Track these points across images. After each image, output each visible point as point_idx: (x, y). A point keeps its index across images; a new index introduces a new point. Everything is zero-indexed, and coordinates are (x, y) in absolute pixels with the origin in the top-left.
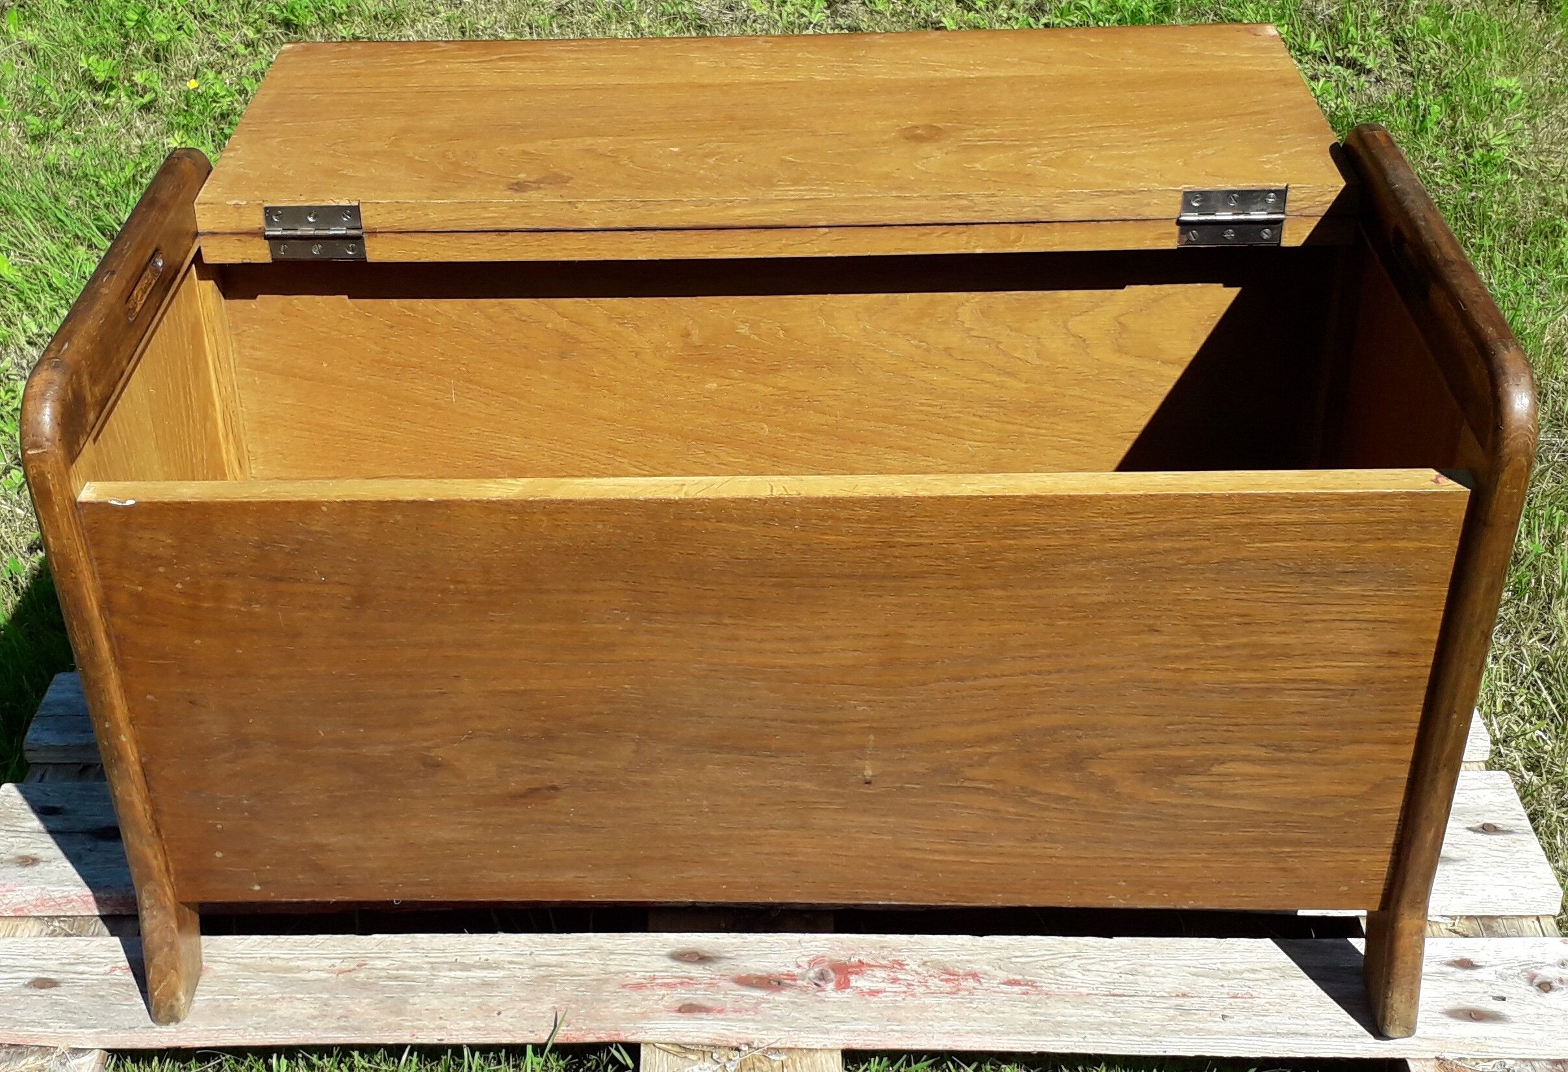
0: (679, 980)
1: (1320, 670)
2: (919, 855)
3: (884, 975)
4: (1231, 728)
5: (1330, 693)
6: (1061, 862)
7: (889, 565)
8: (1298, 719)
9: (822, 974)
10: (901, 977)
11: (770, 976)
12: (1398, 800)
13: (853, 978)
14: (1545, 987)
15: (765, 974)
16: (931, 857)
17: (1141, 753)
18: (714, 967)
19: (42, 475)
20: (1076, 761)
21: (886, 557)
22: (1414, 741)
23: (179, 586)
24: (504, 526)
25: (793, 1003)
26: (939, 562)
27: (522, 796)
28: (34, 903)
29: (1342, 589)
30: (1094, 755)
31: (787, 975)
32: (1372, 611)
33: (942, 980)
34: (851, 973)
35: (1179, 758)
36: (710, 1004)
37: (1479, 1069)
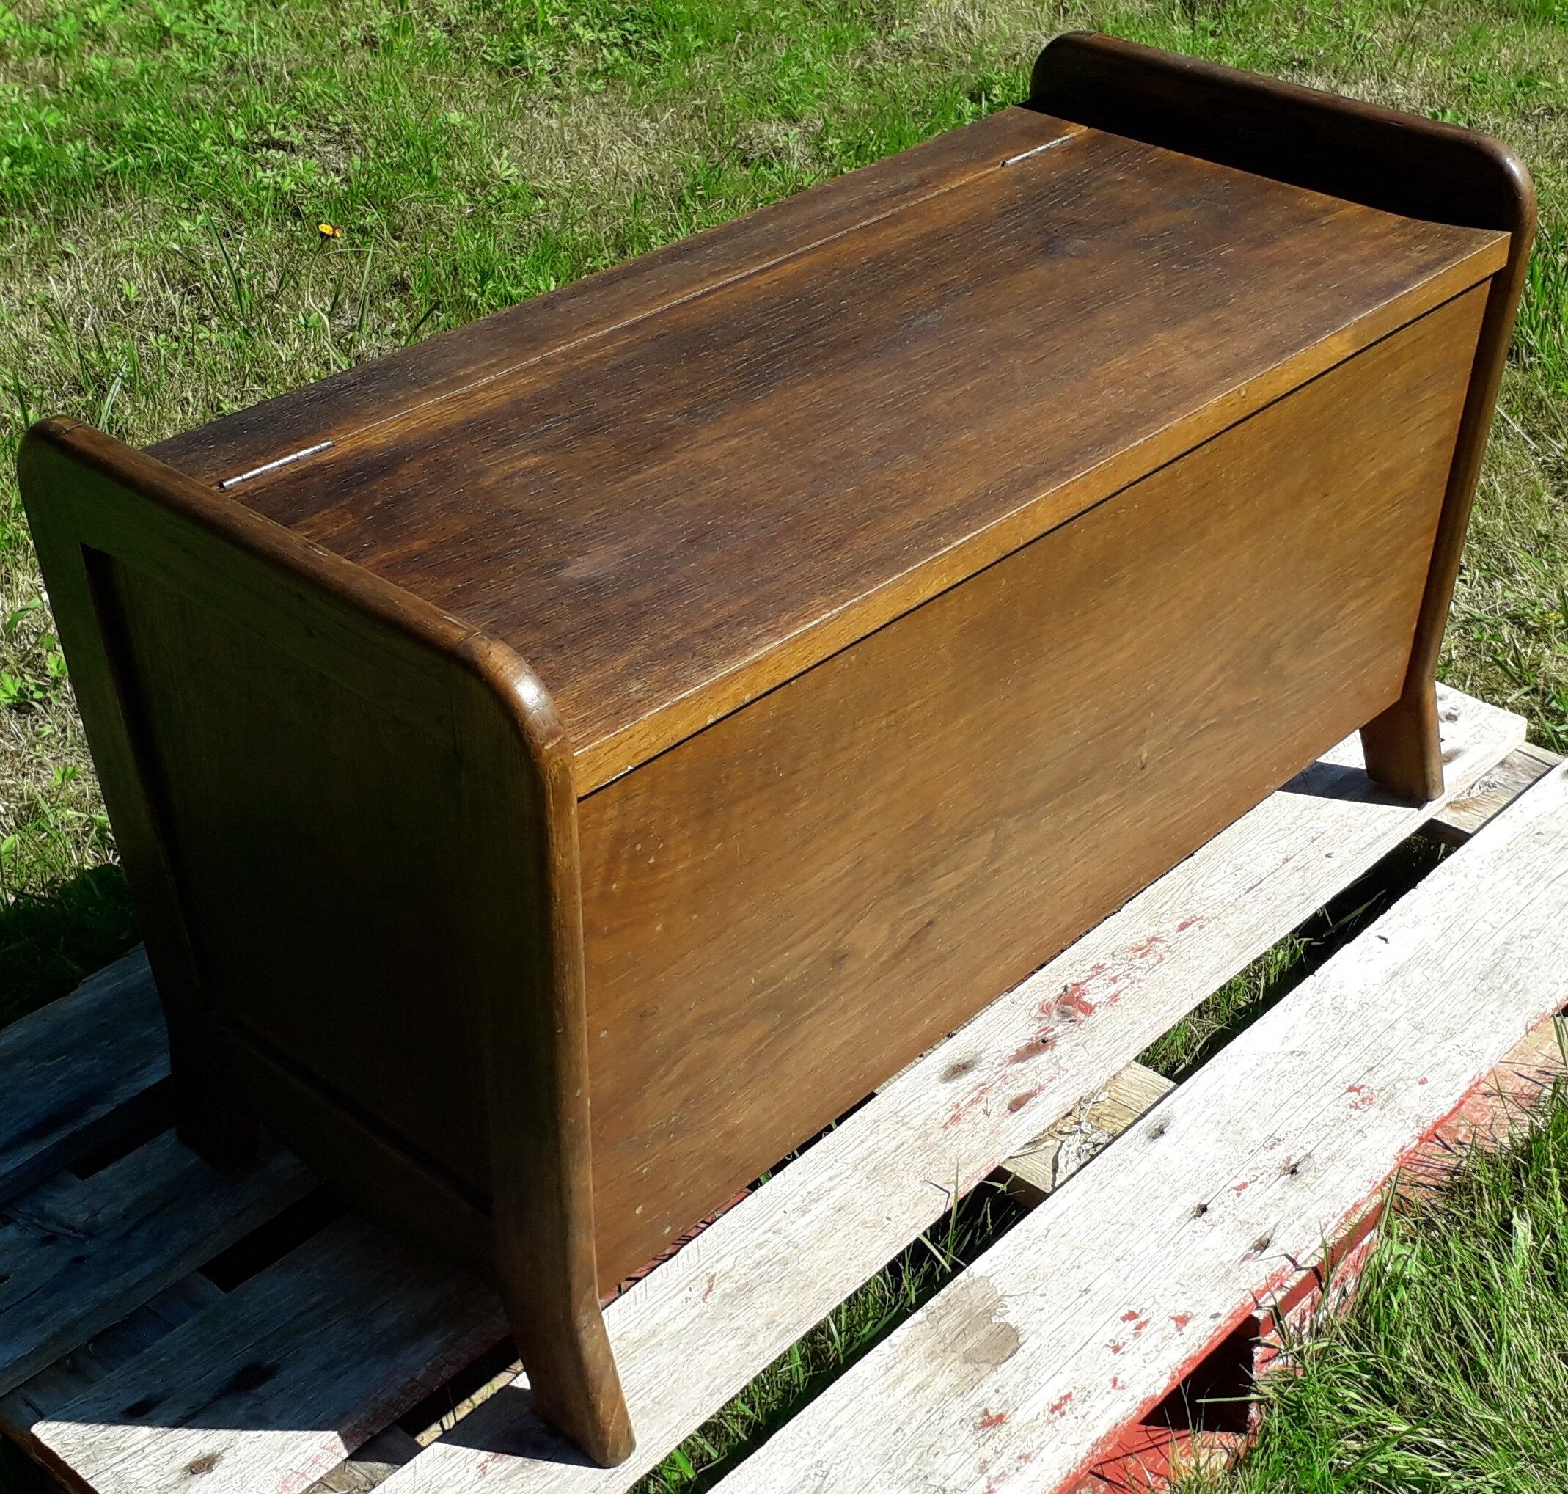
0: (975, 1093)
3: (1102, 982)
9: (1062, 1012)
10: (1113, 975)
11: (1030, 1041)
13: (1085, 999)
15: (1024, 1043)
18: (982, 1065)
25: (1076, 1045)
27: (904, 950)
31: (1041, 1031)
33: (1141, 957)
34: (1078, 998)
37: (1474, 795)
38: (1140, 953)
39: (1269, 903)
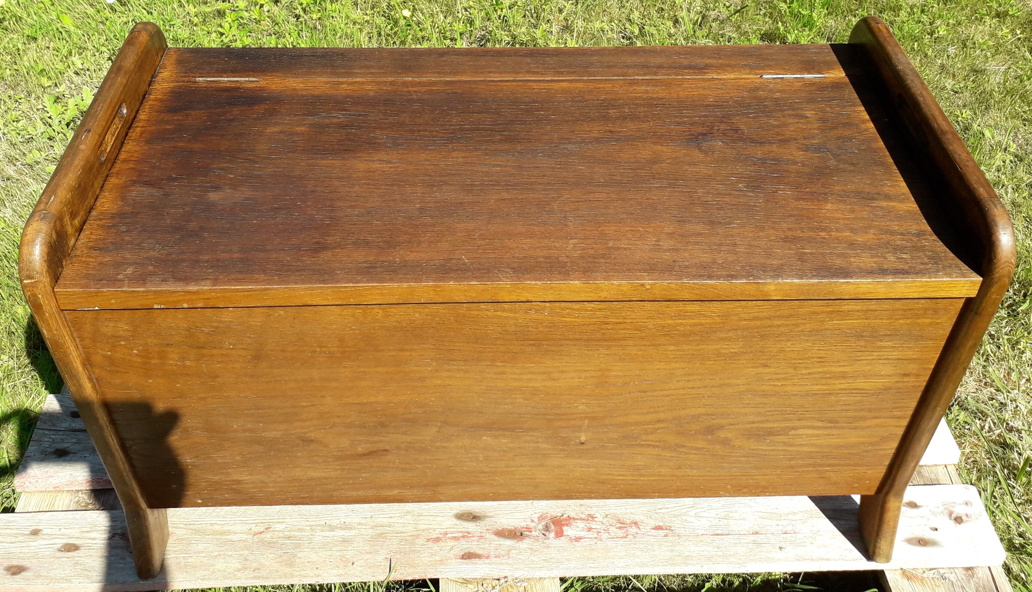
0: (461, 535)
1: (861, 383)
2: (610, 477)
3: (583, 525)
4: (804, 413)
5: (865, 395)
6: (694, 478)
7: (604, 334)
8: (844, 408)
9: (547, 526)
10: (593, 527)
11: (516, 529)
12: (894, 445)
13: (565, 528)
14: (958, 520)
15: (513, 528)
16: (617, 478)
17: (748, 426)
18: (482, 523)
19: (35, 295)
20: (710, 430)
21: (602, 329)
22: (910, 416)
23: (135, 351)
24: (353, 316)
25: (531, 549)
26: (635, 332)
27: (365, 455)
28: (66, 483)
29: (882, 344)
30: (721, 427)
31: (526, 528)
32: (896, 354)
33: (617, 528)
34: (563, 525)
35: (771, 428)
36: (480, 552)
37: (925, 575)
38: (619, 525)
39: (716, 549)
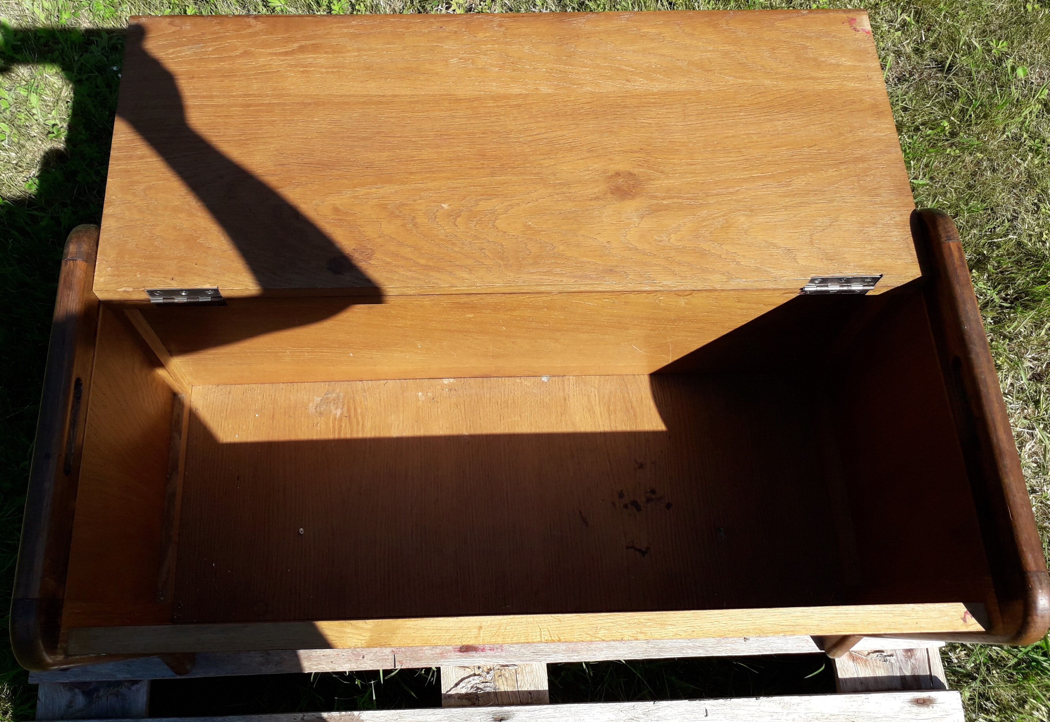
37: (869, 657)
